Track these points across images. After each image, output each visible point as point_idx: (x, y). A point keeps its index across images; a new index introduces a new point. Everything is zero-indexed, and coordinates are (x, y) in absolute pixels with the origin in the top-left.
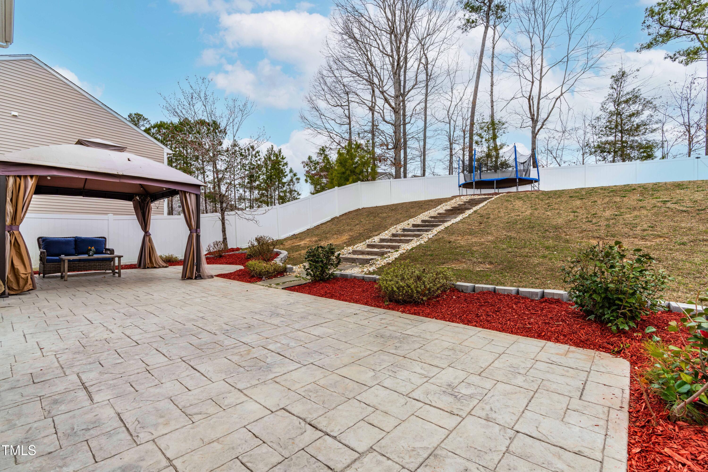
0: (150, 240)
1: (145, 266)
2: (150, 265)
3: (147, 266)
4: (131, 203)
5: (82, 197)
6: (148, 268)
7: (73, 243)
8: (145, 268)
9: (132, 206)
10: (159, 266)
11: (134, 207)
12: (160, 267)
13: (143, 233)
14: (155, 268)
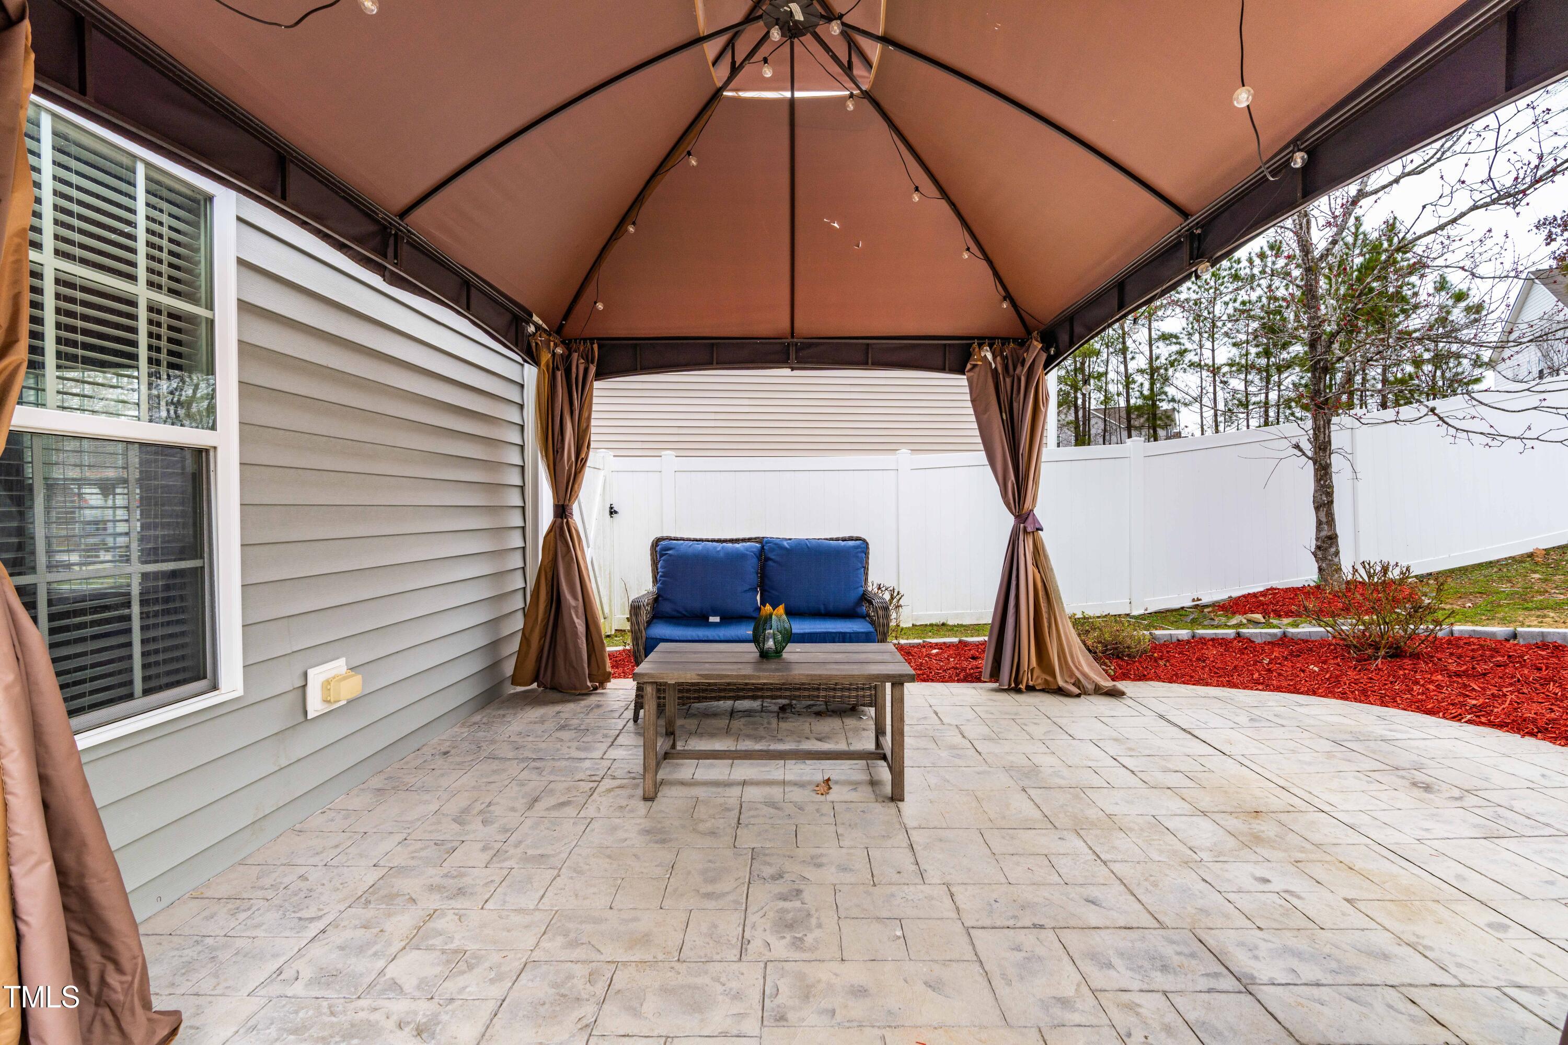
0: (1038, 552)
1: (1017, 681)
2: (1038, 678)
3: (1025, 680)
4: (961, 381)
5: (787, 372)
6: (1031, 689)
7: (752, 565)
8: (1018, 691)
9: (968, 397)
10: (1077, 684)
11: (973, 401)
12: (1083, 692)
13: (1010, 520)
14: (1060, 692)
